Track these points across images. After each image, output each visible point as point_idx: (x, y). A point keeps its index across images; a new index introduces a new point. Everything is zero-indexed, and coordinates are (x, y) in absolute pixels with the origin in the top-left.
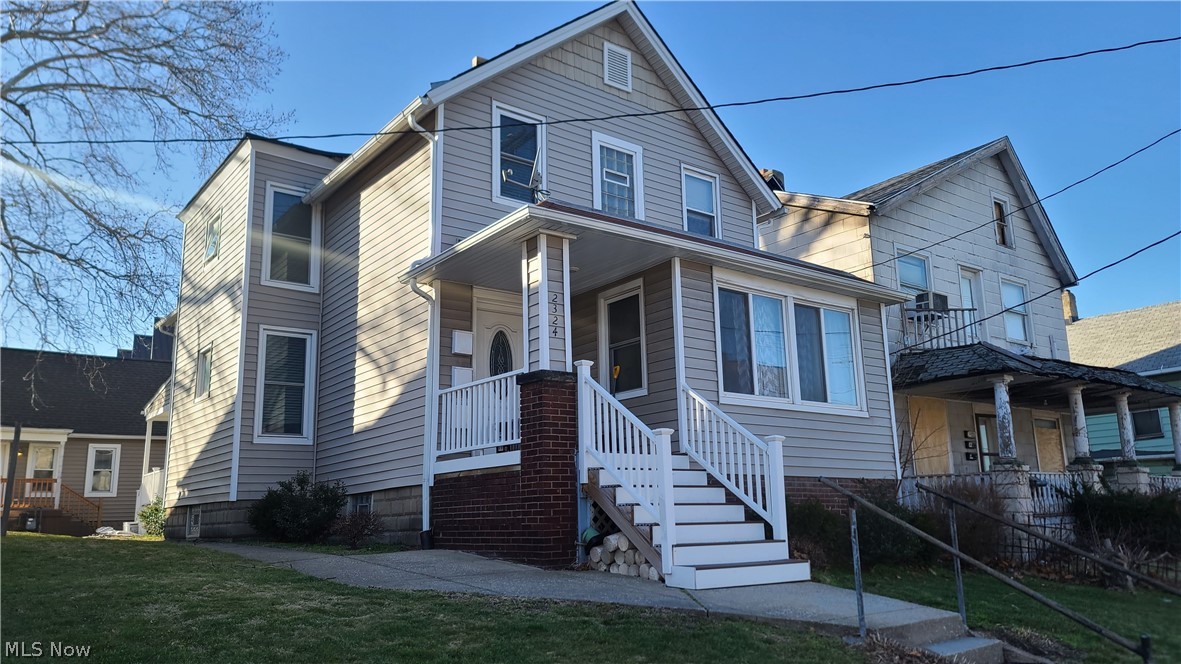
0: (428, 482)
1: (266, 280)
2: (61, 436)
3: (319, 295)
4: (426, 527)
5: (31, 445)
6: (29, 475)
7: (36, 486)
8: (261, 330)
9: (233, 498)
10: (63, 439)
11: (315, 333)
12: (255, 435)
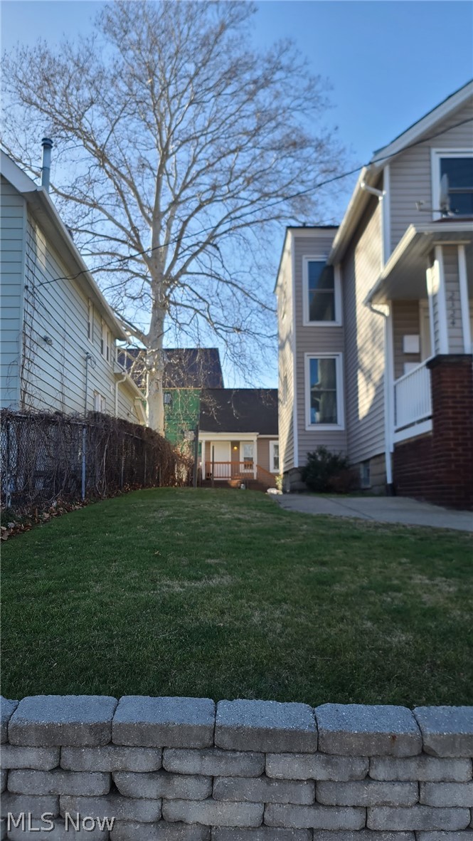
0: (389, 450)
1: (306, 322)
2: (253, 436)
3: (341, 327)
4: (389, 481)
5: (241, 443)
6: (242, 460)
7: (246, 467)
8: (306, 357)
9: (296, 465)
10: (255, 438)
11: (341, 354)
12: (307, 425)
